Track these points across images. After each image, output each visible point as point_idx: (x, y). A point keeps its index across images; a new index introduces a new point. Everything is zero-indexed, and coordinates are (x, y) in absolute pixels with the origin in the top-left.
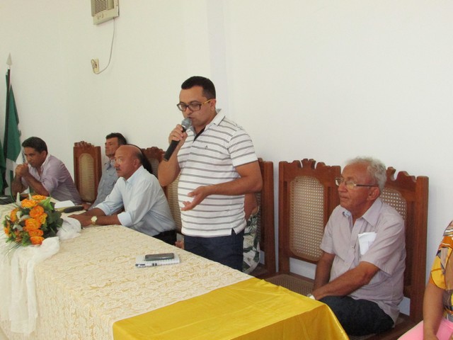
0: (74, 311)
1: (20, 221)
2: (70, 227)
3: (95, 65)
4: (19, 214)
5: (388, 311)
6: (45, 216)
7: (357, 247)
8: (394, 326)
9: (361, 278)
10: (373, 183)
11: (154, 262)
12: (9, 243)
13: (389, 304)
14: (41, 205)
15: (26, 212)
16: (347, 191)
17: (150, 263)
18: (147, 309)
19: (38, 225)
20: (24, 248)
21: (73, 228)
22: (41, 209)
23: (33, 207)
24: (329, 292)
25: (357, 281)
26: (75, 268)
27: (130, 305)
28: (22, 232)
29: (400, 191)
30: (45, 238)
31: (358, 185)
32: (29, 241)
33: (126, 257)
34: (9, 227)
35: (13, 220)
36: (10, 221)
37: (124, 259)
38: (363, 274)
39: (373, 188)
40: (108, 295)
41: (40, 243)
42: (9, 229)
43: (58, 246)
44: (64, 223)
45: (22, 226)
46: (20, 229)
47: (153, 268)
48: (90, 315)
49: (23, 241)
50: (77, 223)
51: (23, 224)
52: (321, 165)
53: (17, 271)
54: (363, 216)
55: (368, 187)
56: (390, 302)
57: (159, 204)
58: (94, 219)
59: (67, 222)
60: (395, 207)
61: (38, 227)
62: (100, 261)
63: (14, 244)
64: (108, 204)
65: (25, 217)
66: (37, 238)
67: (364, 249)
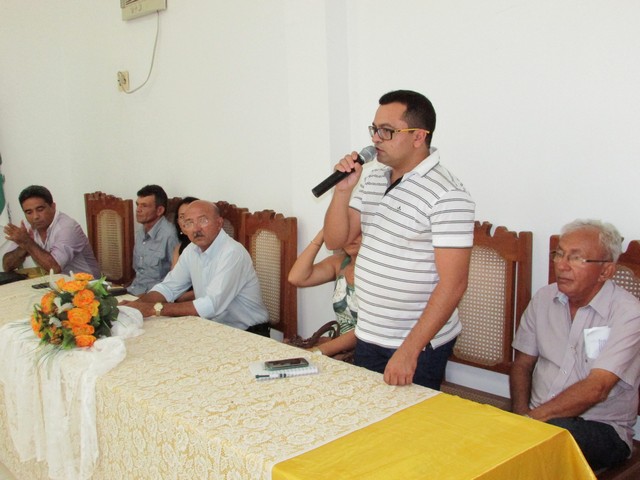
0: (183, 448)
1: (60, 312)
2: (128, 320)
3: (123, 80)
4: (57, 301)
5: (623, 436)
6: (97, 304)
7: (579, 347)
8: (629, 457)
9: (597, 393)
10: (608, 257)
11: (283, 372)
12: (43, 346)
13: (623, 426)
14: (91, 289)
15: (67, 298)
16: (570, 269)
17: (275, 374)
18: (313, 443)
19: (87, 319)
20: (67, 353)
21: (132, 322)
22: (89, 295)
23: (77, 292)
24: (554, 413)
25: (592, 395)
26: (165, 382)
27: (284, 439)
28: (61, 328)
29: (632, 269)
30: (98, 337)
31: (588, 261)
32: (73, 342)
33: (234, 365)
34: (40, 321)
35: (46, 311)
36: (41, 313)
37: (232, 369)
38: (600, 387)
39: (606, 264)
40: (241, 422)
41: (90, 345)
42: (41, 324)
43: (124, 349)
44: (120, 315)
45: (60, 320)
46: (58, 323)
47: (284, 380)
48: (223, 454)
49: (64, 342)
50: (136, 314)
51: (63, 317)
52: (501, 230)
53: (59, 388)
54: (590, 304)
55: (601, 263)
56: (625, 424)
57: (250, 285)
58: (158, 307)
59: (123, 313)
60: (633, 291)
61: (88, 321)
62: (199, 371)
63: (51, 346)
64: (171, 285)
65: (67, 306)
66: (86, 337)
67: (592, 350)
